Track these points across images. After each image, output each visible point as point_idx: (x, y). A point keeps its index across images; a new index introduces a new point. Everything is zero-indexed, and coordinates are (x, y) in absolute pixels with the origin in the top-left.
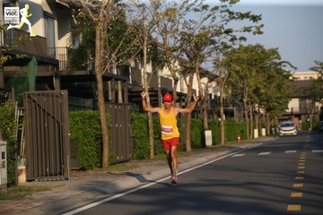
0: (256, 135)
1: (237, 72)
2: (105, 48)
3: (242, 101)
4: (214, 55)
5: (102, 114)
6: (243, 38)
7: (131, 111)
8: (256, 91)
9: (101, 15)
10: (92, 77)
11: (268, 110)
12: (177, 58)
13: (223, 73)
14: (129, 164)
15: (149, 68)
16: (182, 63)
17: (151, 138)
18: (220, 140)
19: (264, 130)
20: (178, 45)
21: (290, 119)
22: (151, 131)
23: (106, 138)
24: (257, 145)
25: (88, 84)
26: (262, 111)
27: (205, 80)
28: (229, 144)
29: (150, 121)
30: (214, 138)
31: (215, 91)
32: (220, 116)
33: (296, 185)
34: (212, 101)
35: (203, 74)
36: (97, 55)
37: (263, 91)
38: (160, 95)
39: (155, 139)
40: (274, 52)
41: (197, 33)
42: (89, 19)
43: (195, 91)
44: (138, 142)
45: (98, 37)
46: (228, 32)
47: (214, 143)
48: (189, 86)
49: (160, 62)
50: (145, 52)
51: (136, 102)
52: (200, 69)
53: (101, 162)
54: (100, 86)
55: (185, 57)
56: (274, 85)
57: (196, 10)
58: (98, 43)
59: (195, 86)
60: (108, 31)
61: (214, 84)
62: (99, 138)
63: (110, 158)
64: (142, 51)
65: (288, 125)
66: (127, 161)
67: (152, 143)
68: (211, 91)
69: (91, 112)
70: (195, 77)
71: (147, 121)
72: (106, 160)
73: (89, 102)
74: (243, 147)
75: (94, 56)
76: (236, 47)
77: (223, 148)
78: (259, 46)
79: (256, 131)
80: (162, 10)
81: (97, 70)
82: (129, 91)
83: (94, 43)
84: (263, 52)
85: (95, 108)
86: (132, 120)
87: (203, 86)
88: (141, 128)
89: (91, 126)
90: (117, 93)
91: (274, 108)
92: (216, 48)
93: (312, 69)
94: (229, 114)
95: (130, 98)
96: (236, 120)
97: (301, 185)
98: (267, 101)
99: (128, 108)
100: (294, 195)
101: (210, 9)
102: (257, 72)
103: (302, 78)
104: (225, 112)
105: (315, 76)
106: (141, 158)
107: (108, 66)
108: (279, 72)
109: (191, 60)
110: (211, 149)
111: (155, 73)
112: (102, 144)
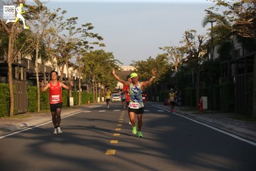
0: (99, 101)
1: (90, 65)
2: (14, 48)
3: (91, 81)
4: (76, 55)
5: (11, 86)
6: (92, 48)
7: (28, 85)
8: (100, 75)
9: (12, 29)
10: (6, 65)
11: (106, 87)
12: (55, 55)
13: (81, 65)
14: (25, 115)
15: (39, 61)
16: (58, 58)
17: (39, 101)
18: (78, 103)
19: (103, 98)
20: (56, 48)
21: (118, 92)
22: (39, 96)
23: (12, 100)
24: (98, 106)
25: (4, 68)
26: (103, 87)
27: (71, 69)
28: (83, 105)
29: (38, 91)
30: (74, 101)
31: (77, 75)
32: (78, 89)
33: (117, 129)
34: (75, 81)
35: (70, 65)
36: (9, 52)
37: (103, 76)
38: (45, 76)
39: (41, 101)
40: (110, 54)
41: (66, 42)
42: (5, 31)
43: (65, 75)
44: (31, 102)
45: (10, 42)
46: (86, 43)
47: (74, 104)
48: (62, 72)
49: (46, 57)
50: (37, 52)
51: (31, 80)
52: (68, 62)
53: (9, 113)
54: (10, 70)
55: (60, 55)
56: (110, 72)
57: (67, 29)
58: (10, 45)
59: (65, 72)
60: (16, 39)
61: (76, 71)
62: (9, 99)
63: (15, 111)
64: (35, 51)
65: (116, 96)
66: (24, 113)
67: (39, 103)
68: (74, 75)
69: (5, 84)
70: (65, 66)
71: (37, 91)
72: (12, 112)
73: (3, 79)
74: (91, 107)
75: (7, 53)
76: (88, 51)
77: (79, 108)
78: (102, 51)
79: (99, 98)
80: (48, 28)
81: (9, 60)
82: (27, 73)
83: (7, 45)
84: (104, 54)
85: (7, 82)
86: (28, 90)
87: (70, 72)
88: (33, 94)
89: (4, 92)
90: (20, 74)
91: (109, 86)
92: (77, 51)
93: (131, 65)
94: (85, 88)
95: (28, 78)
96: (88, 92)
97: (120, 129)
98: (106, 82)
99: (26, 83)
100: (115, 135)
101: (76, 29)
102: (101, 65)
103: (125, 70)
104: (82, 87)
105: (133, 69)
106: (33, 111)
107: (16, 59)
108: (113, 66)
109: (63, 57)
110: (73, 108)
111: (43, 63)
112: (10, 103)
